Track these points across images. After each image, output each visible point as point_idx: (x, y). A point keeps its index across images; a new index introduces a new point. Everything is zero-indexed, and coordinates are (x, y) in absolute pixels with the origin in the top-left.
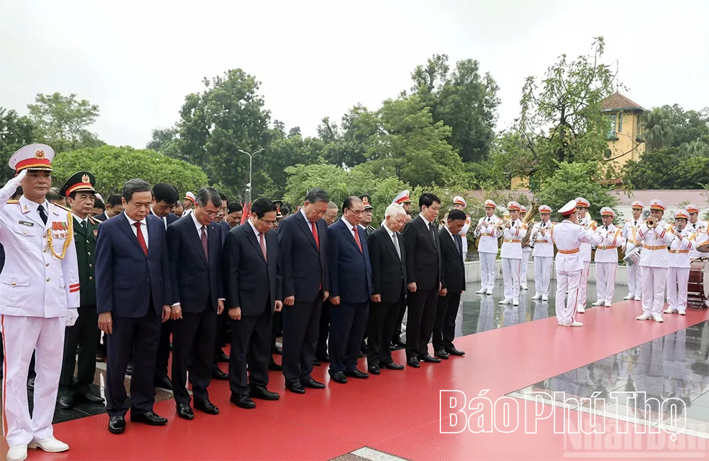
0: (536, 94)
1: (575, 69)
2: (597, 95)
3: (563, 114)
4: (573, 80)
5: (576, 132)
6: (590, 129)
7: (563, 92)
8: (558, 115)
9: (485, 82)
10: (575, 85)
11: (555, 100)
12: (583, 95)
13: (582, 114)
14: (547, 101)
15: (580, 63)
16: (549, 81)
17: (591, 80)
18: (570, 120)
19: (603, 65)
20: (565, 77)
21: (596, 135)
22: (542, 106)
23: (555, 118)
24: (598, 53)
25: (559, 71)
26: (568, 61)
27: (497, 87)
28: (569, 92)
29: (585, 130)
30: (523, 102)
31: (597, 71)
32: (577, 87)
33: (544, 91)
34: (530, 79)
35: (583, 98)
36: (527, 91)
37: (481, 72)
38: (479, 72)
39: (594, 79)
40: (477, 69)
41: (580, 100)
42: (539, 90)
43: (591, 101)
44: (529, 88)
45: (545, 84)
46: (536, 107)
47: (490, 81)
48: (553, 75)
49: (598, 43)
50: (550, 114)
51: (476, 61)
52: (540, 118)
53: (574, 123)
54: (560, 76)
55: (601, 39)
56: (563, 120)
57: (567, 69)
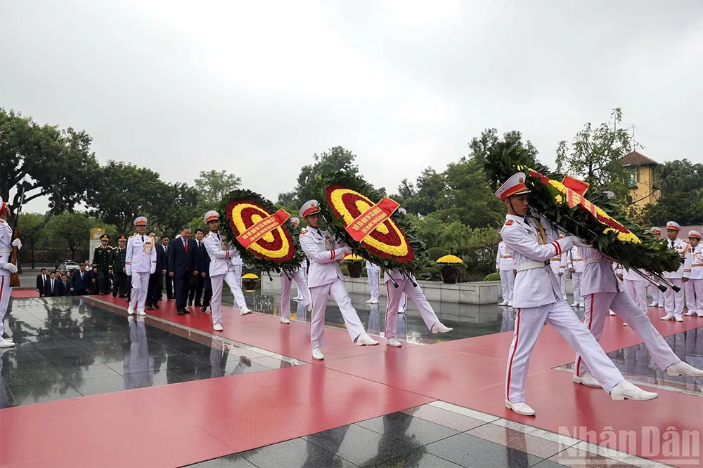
0: (568, 154)
1: (598, 133)
2: (618, 153)
3: (590, 169)
4: (597, 142)
5: (602, 182)
6: (613, 179)
7: (590, 152)
8: (587, 170)
9: (527, 148)
10: (599, 146)
11: (583, 158)
12: (606, 153)
13: (606, 169)
14: (577, 159)
15: (602, 129)
16: (578, 144)
17: (612, 142)
18: (597, 173)
19: (621, 130)
20: (591, 140)
21: (618, 184)
22: (573, 163)
23: (585, 172)
24: (617, 120)
25: (586, 136)
26: (593, 128)
27: (536, 151)
28: (594, 151)
29: (610, 180)
30: (557, 161)
31: (616, 134)
32: (601, 147)
33: (574, 152)
34: (563, 143)
35: (606, 156)
36: (561, 153)
37: (524, 141)
38: (521, 141)
39: (615, 141)
40: (520, 138)
41: (604, 158)
42: (570, 151)
43: (613, 158)
44: (562, 150)
45: (575, 146)
46: (569, 164)
47: (530, 147)
48: (581, 139)
49: (616, 113)
50: (580, 169)
51: (519, 132)
52: (572, 172)
53: (600, 176)
54: (587, 139)
55: (618, 110)
56: (591, 173)
57: (592, 134)
